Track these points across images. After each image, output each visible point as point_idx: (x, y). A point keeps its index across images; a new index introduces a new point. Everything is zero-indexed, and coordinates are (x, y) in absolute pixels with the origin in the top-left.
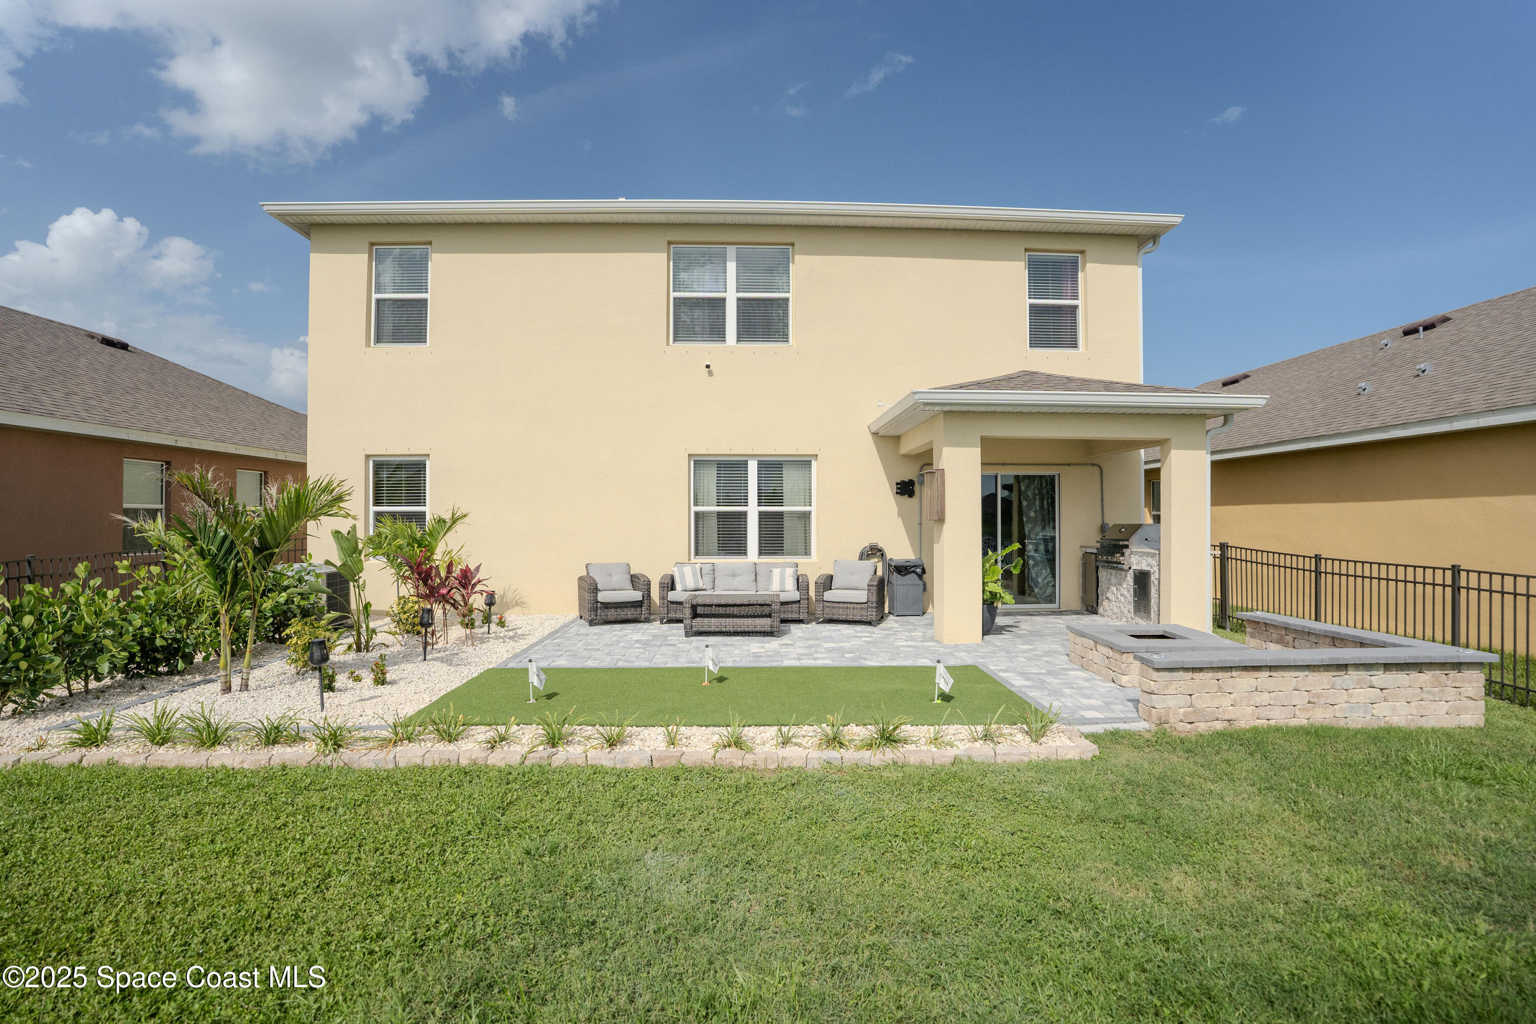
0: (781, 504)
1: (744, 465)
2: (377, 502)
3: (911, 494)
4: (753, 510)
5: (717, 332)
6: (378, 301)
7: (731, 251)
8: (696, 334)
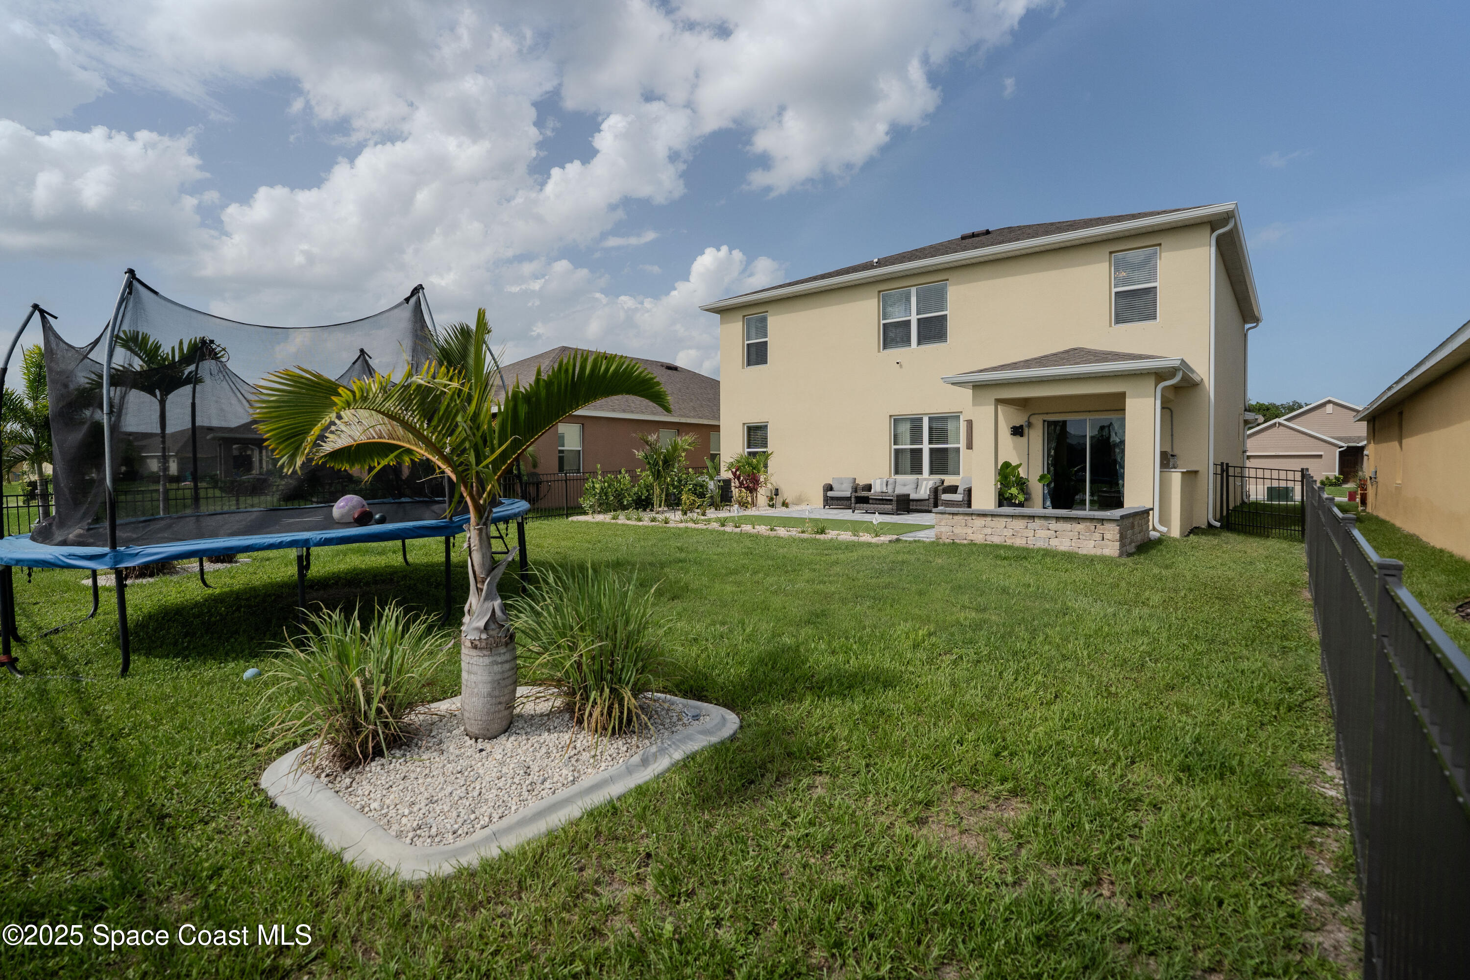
0: (947, 443)
1: (921, 419)
2: (749, 447)
3: (1021, 435)
4: (926, 447)
5: (907, 341)
6: (748, 345)
7: (913, 291)
8: (897, 342)
